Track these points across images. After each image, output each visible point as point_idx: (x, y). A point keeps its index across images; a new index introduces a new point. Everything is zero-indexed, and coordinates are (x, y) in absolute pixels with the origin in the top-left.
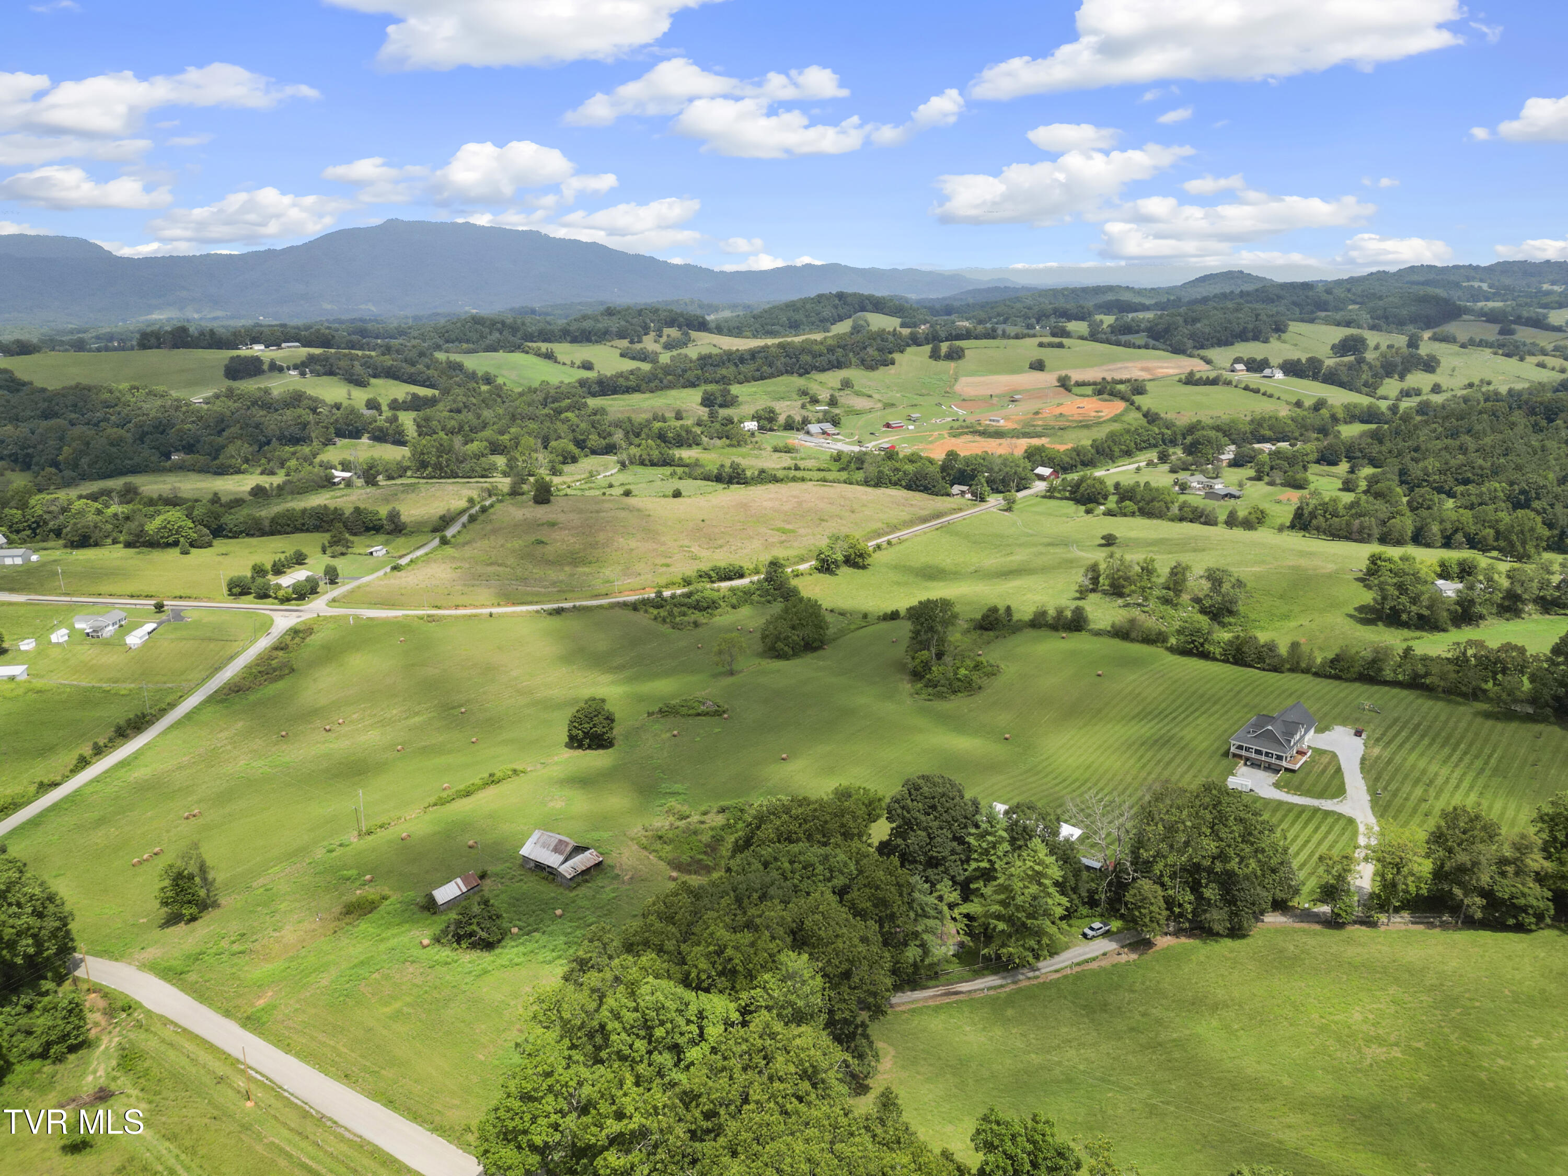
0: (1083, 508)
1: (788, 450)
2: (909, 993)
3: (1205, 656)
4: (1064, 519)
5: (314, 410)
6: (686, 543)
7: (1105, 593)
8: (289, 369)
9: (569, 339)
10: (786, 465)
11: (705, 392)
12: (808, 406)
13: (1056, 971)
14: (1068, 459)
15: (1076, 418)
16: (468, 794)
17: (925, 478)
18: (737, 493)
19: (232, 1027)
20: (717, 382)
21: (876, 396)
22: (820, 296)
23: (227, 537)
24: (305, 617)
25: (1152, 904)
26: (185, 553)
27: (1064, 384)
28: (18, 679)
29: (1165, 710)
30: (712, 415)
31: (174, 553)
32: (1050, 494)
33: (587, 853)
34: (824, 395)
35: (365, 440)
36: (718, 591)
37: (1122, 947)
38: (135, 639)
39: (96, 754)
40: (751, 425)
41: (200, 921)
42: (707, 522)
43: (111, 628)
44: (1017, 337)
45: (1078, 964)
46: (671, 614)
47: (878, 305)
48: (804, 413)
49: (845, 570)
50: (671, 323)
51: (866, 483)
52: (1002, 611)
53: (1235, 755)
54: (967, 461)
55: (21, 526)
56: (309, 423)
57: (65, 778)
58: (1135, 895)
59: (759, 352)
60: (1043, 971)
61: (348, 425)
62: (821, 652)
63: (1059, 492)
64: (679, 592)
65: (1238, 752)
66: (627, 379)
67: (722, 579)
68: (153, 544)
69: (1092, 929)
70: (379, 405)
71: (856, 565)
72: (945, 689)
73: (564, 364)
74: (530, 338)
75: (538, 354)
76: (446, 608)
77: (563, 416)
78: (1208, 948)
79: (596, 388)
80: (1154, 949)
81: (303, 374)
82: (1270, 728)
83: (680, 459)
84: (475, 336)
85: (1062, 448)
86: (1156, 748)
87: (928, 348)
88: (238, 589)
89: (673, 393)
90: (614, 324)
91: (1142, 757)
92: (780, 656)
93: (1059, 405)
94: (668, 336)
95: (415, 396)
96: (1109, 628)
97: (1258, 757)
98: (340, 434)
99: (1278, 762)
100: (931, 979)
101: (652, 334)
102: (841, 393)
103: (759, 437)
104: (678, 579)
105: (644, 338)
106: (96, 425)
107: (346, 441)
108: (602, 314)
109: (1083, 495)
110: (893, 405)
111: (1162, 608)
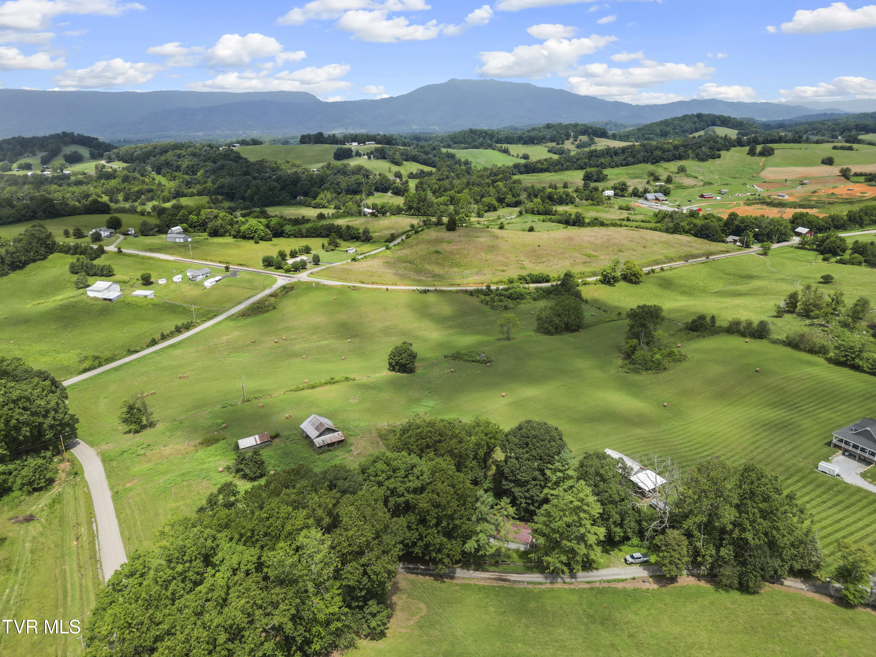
0: (821, 257)
1: (628, 209)
2: (472, 572)
3: (856, 368)
4: (805, 263)
5: (367, 177)
6: (522, 259)
7: (799, 315)
8: (364, 155)
9: (522, 142)
10: (622, 217)
11: (587, 172)
12: (652, 183)
13: (589, 583)
14: (823, 223)
15: (844, 196)
16: (313, 387)
17: (708, 229)
18: (573, 231)
19: (108, 494)
20: (597, 167)
21: (700, 178)
22: (685, 116)
23: (285, 237)
24: (293, 280)
25: (674, 550)
26: (257, 243)
27: (845, 174)
28: (149, 297)
29: (797, 403)
30: (586, 186)
31: (252, 242)
32: (802, 246)
33: (336, 433)
34: (664, 177)
35: (389, 194)
36: (528, 289)
37: (651, 577)
38: (208, 283)
39: (162, 339)
40: (610, 193)
41: (141, 433)
42: (541, 247)
43: (201, 277)
44: (817, 142)
45: (609, 581)
46: (493, 300)
47: (725, 122)
48: (647, 186)
49: (622, 284)
50: (584, 133)
51: (667, 231)
52: (708, 319)
53: (836, 446)
54: (743, 221)
55: (196, 224)
56: (362, 183)
57: (143, 349)
58: (661, 540)
59: (628, 148)
60: (579, 580)
61: (382, 185)
62: (576, 333)
63: (809, 245)
64: (501, 287)
65: (839, 444)
66: (542, 164)
67: (533, 282)
68: (245, 237)
69: (632, 557)
70: (401, 175)
71: (630, 281)
72: (640, 367)
73: (513, 156)
74: (499, 141)
75: (500, 150)
76: (367, 284)
77: (496, 184)
78: (717, 595)
79: (523, 169)
80: (676, 585)
81: (369, 158)
82: (868, 429)
83: (556, 211)
84: (470, 140)
85: (822, 216)
86: (773, 430)
87: (747, 148)
88: (268, 263)
89: (569, 173)
90: (548, 133)
91: (758, 435)
92: (548, 333)
93: (834, 187)
94: (580, 140)
95: (422, 171)
96: (784, 339)
97: (854, 450)
98: (377, 190)
99: (871, 457)
100: (493, 565)
101: (572, 139)
102: (677, 175)
103: (613, 200)
104: (505, 279)
105: (566, 142)
106: (265, 180)
107: (380, 194)
108: (544, 128)
109: (825, 248)
110: (711, 184)
111: (840, 329)
